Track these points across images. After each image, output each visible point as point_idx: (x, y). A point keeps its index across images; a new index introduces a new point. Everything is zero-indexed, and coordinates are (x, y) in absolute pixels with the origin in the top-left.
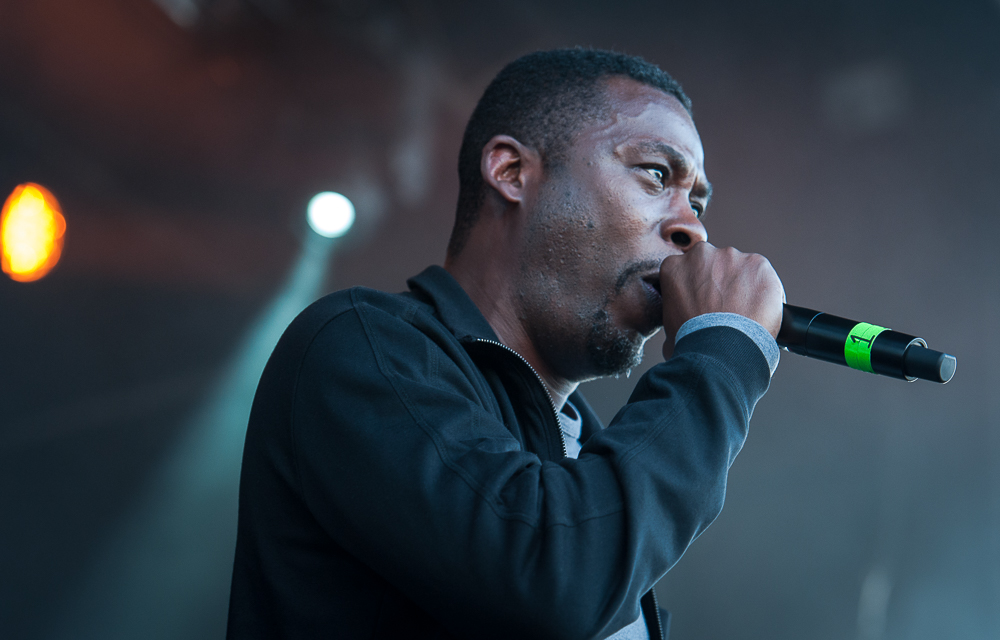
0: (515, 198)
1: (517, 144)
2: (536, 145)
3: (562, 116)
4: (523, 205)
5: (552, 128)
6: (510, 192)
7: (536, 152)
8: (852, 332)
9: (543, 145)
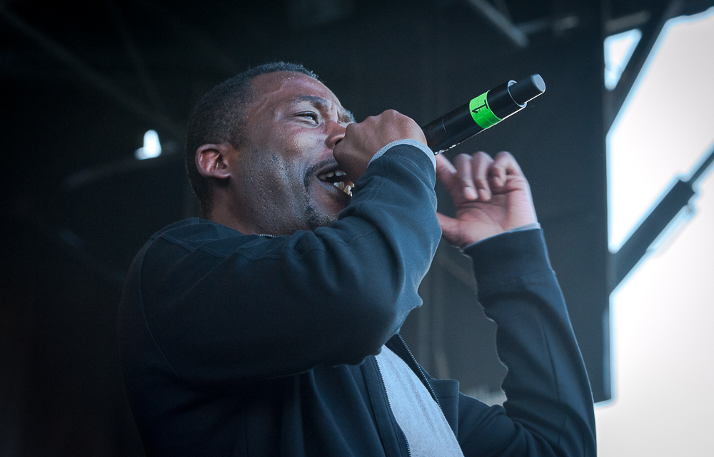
0: (227, 175)
1: (213, 146)
2: (225, 139)
3: (232, 113)
4: (233, 176)
5: (229, 124)
6: (223, 174)
7: (228, 143)
8: (471, 109)
9: (229, 137)
